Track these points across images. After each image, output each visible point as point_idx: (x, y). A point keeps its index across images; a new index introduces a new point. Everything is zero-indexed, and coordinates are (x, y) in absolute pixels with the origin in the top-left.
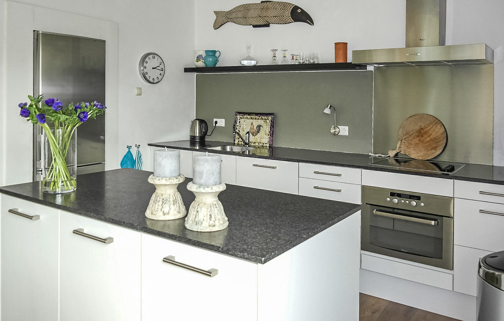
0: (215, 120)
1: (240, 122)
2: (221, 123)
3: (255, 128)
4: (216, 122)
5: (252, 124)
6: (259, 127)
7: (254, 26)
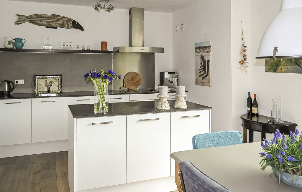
0: (16, 81)
1: (37, 81)
2: (21, 82)
3: (48, 83)
4: (17, 82)
5: (46, 81)
6: (51, 82)
7: (47, 27)
